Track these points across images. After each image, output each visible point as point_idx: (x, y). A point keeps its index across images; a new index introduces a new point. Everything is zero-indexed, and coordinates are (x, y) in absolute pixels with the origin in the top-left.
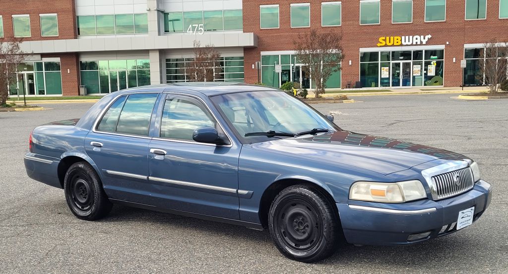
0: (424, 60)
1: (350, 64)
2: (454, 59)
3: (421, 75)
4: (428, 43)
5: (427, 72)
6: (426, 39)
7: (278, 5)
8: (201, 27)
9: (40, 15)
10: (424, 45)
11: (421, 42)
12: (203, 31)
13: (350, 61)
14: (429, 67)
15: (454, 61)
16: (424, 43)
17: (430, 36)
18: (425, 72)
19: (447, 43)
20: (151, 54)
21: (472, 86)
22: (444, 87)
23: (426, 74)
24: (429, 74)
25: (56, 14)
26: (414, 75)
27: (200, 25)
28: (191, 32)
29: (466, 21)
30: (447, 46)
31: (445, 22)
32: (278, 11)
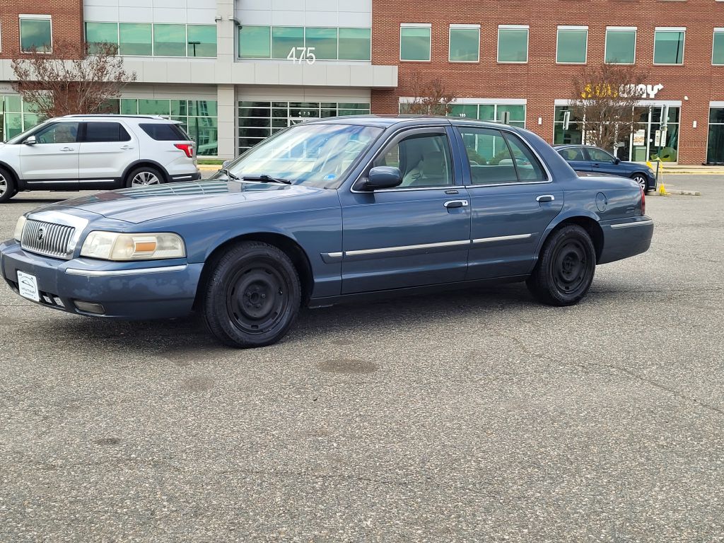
0: (650, 123)
1: (540, 123)
2: (695, 123)
3: (645, 145)
4: (657, 97)
5: (654, 141)
6: (656, 91)
7: (430, 25)
8: (311, 51)
9: (21, 16)
10: (652, 99)
11: (648, 95)
12: (314, 59)
13: (540, 119)
14: (658, 133)
15: (695, 126)
16: (652, 96)
17: (660, 87)
18: (651, 140)
19: (686, 98)
20: (220, 92)
21: (719, 165)
22: (679, 164)
23: (652, 144)
24: (657, 144)
25: (50, 16)
26: (634, 144)
27: (309, 49)
28: (294, 59)
29: (711, 66)
30: (684, 102)
31: (683, 66)
32: (429, 34)
